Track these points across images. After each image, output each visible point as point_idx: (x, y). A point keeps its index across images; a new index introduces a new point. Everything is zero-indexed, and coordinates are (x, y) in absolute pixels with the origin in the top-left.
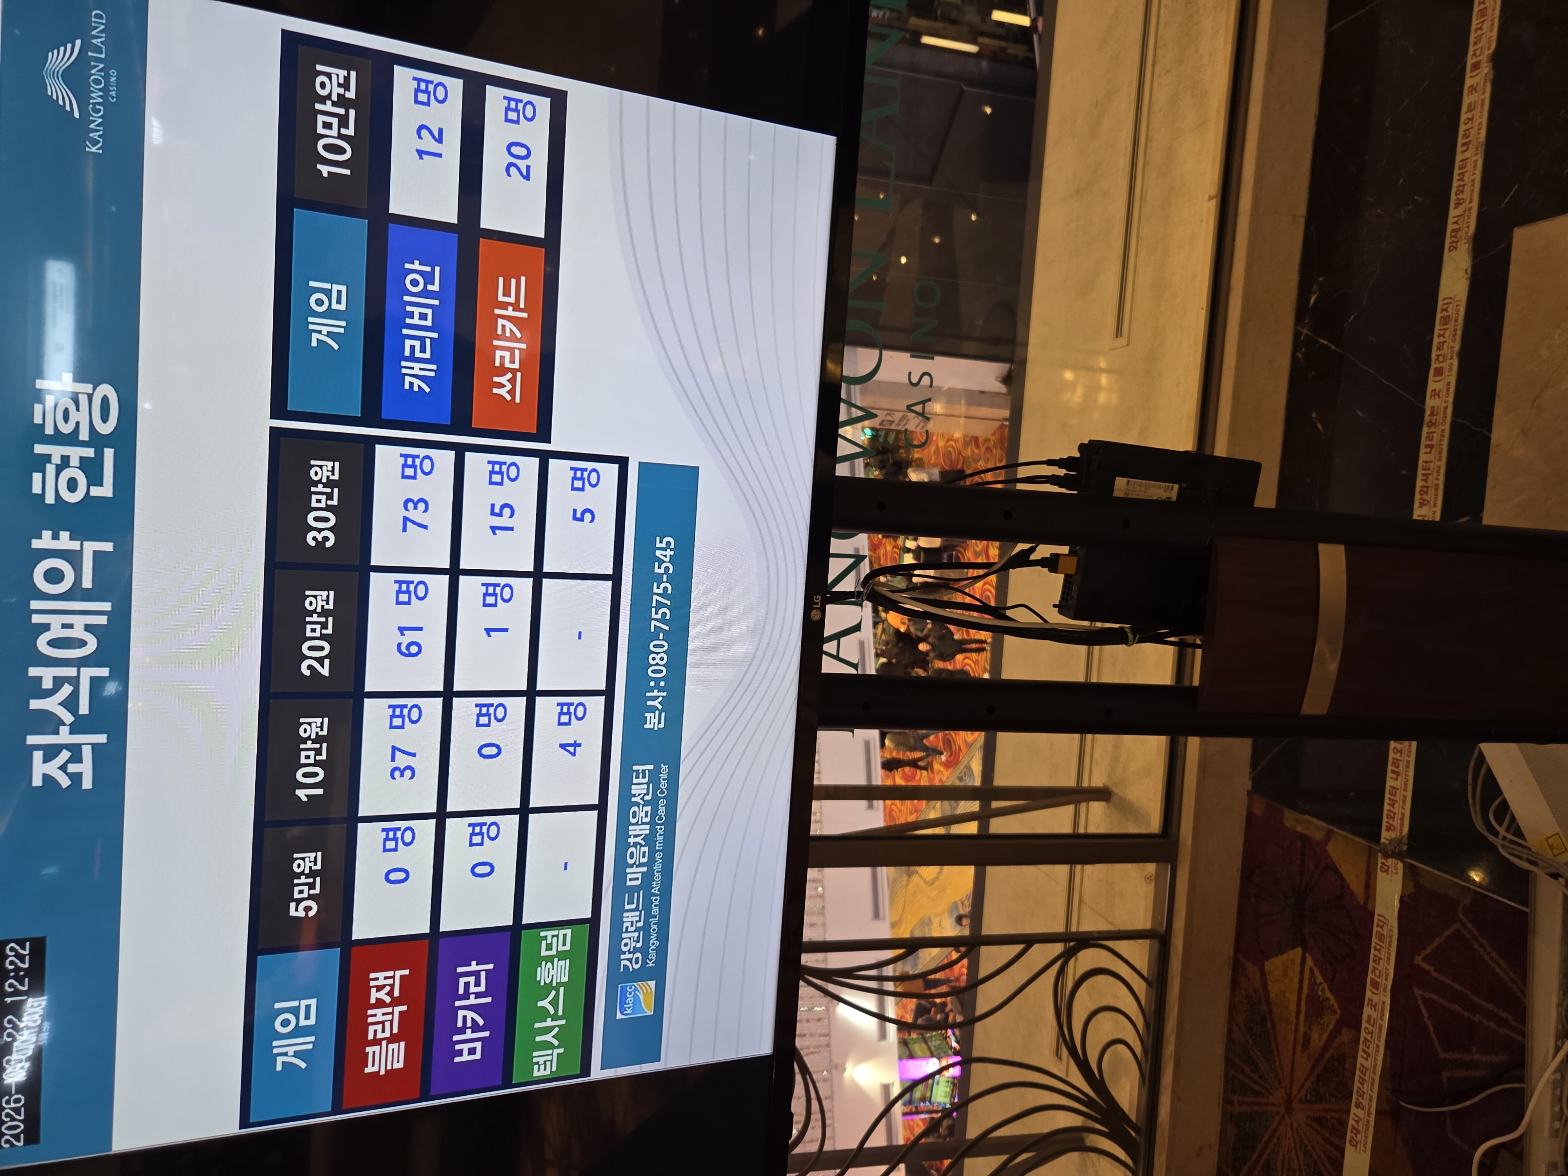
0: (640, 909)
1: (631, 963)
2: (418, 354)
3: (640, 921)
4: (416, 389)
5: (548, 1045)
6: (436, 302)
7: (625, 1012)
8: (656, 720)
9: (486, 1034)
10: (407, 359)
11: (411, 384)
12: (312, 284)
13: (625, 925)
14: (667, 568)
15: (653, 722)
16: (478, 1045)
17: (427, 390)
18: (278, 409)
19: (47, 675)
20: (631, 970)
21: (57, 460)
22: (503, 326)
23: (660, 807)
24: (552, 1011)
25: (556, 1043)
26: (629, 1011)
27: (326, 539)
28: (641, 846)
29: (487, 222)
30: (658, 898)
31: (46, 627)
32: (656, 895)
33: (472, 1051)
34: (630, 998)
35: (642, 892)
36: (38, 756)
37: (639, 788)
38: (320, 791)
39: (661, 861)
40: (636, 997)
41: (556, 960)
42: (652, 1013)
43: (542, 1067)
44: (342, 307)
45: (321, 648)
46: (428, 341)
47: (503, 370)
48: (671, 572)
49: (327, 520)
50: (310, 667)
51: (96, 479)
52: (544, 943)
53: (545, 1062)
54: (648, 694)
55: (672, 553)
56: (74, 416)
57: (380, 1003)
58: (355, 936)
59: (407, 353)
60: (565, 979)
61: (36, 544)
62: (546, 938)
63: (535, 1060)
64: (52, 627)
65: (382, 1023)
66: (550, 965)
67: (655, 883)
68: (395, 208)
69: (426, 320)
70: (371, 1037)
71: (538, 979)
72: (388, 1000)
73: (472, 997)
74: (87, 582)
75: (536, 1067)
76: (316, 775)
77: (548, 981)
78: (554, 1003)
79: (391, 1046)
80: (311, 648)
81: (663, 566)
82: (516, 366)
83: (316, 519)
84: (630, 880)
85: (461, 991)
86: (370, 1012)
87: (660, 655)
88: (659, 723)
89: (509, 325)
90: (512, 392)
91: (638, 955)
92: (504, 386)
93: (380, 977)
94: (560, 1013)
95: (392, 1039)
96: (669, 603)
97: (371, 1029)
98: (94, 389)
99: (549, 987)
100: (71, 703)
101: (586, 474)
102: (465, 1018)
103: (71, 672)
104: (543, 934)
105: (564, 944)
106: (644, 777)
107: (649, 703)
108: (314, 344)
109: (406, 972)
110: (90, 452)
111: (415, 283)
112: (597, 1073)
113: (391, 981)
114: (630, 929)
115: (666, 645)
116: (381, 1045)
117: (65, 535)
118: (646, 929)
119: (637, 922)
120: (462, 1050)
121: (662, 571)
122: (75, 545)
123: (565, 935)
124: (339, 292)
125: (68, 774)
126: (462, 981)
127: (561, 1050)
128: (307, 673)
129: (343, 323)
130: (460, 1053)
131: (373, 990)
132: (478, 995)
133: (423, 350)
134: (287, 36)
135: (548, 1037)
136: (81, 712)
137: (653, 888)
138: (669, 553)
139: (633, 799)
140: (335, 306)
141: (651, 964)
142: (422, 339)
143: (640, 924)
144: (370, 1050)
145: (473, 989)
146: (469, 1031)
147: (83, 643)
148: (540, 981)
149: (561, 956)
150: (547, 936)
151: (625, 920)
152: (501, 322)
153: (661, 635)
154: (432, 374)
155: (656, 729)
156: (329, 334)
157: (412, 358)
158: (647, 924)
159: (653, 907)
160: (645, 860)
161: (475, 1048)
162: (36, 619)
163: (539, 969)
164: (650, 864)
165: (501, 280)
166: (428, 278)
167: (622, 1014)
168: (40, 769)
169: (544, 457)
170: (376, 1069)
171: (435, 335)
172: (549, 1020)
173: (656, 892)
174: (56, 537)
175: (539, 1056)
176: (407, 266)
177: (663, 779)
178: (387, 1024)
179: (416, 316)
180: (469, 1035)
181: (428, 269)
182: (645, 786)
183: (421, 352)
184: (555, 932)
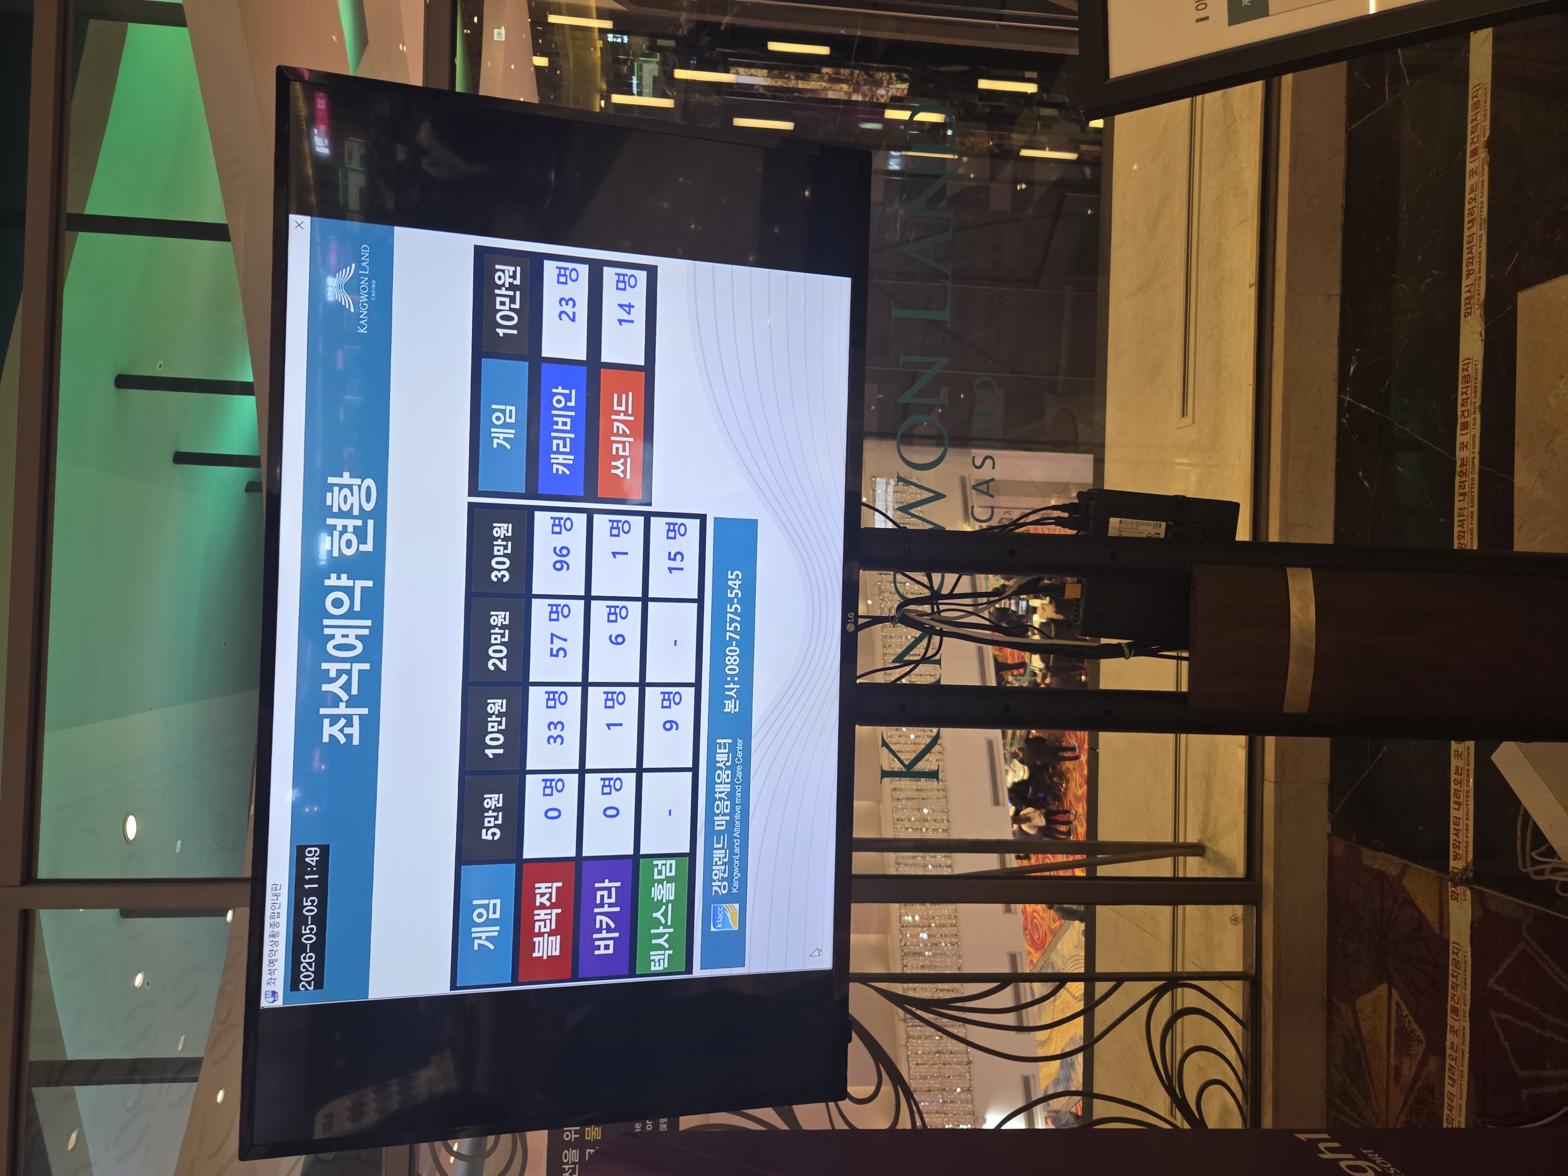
0: (726, 848)
1: (720, 889)
2: (561, 449)
3: (725, 857)
4: (560, 472)
5: (660, 947)
6: (573, 414)
7: (717, 927)
8: (733, 706)
9: (617, 935)
10: (555, 453)
11: (557, 469)
12: (494, 406)
13: (715, 860)
14: (737, 594)
15: (730, 707)
16: (611, 943)
17: (568, 472)
18: (473, 490)
19: (332, 668)
20: (720, 894)
21: (340, 528)
22: (618, 427)
23: (738, 771)
24: (663, 921)
25: (667, 946)
26: (720, 926)
27: (503, 576)
28: (725, 800)
29: (606, 357)
30: (739, 840)
31: (332, 637)
32: (738, 838)
33: (607, 947)
34: (720, 916)
35: (726, 835)
36: (326, 721)
37: (722, 757)
38: (501, 751)
39: (739, 812)
40: (725, 915)
41: (665, 882)
42: (737, 929)
43: (657, 964)
44: (513, 421)
45: (501, 651)
46: (568, 441)
47: (618, 457)
48: (740, 596)
49: (504, 563)
50: (494, 664)
51: (362, 540)
52: (656, 869)
53: (659, 960)
54: (726, 686)
55: (740, 583)
56: (350, 500)
57: (542, 906)
58: (526, 856)
59: (554, 449)
60: (672, 898)
61: (327, 582)
62: (657, 865)
63: (652, 958)
64: (336, 637)
65: (545, 920)
66: (660, 886)
67: (736, 828)
68: (545, 353)
69: (566, 425)
70: (537, 930)
71: (653, 896)
72: (548, 904)
73: (606, 906)
74: (357, 608)
75: (653, 963)
76: (498, 739)
77: (660, 898)
78: (665, 915)
79: (551, 938)
80: (494, 651)
81: (734, 592)
82: (627, 453)
83: (497, 563)
84: (718, 825)
85: (598, 901)
86: (536, 912)
87: (734, 658)
88: (735, 708)
89: (621, 426)
90: (624, 472)
91: (725, 883)
92: (618, 468)
93: (542, 887)
94: (669, 923)
95: (552, 933)
96: (739, 619)
97: (537, 924)
98: (362, 482)
99: (660, 903)
100: (346, 687)
101: (677, 527)
102: (601, 921)
103: (347, 666)
104: (655, 862)
105: (671, 871)
106: (725, 748)
107: (727, 693)
108: (495, 446)
109: (560, 884)
110: (359, 523)
111: (559, 402)
112: (698, 972)
113: (549, 890)
114: (719, 863)
115: (738, 650)
116: (543, 936)
117: (344, 576)
118: (730, 863)
119: (723, 858)
120: (599, 946)
121: (733, 595)
122: (350, 583)
123: (671, 865)
124: (511, 411)
125: (344, 735)
126: (599, 893)
127: (671, 952)
128: (492, 668)
129: (513, 431)
130: (598, 948)
131: (538, 896)
132: (610, 905)
133: (565, 446)
134: (477, 248)
135: (661, 941)
136: (352, 693)
137: (735, 832)
138: (738, 582)
139: (718, 765)
140: (508, 420)
141: (735, 891)
142: (564, 439)
143: (726, 860)
144: (536, 939)
145: (606, 900)
146: (604, 932)
147: (354, 647)
148: (654, 898)
149: (669, 880)
150: (658, 864)
151: (714, 856)
152: (616, 424)
153: (734, 642)
154: (571, 462)
155: (733, 712)
156: (505, 439)
157: (558, 452)
158: (731, 860)
159: (735, 847)
160: (728, 811)
161: (609, 945)
162: (327, 631)
163: (653, 888)
164: (732, 813)
165: (616, 395)
166: (568, 398)
167: (715, 927)
168: (328, 730)
169: (647, 516)
170: (540, 955)
171: (572, 436)
172: (661, 927)
173: (737, 836)
174: (339, 578)
175: (655, 955)
176: (554, 390)
177: (739, 750)
178: (548, 922)
179: (560, 423)
180: (604, 934)
181: (567, 392)
182: (726, 755)
183: (563, 447)
184: (664, 862)
